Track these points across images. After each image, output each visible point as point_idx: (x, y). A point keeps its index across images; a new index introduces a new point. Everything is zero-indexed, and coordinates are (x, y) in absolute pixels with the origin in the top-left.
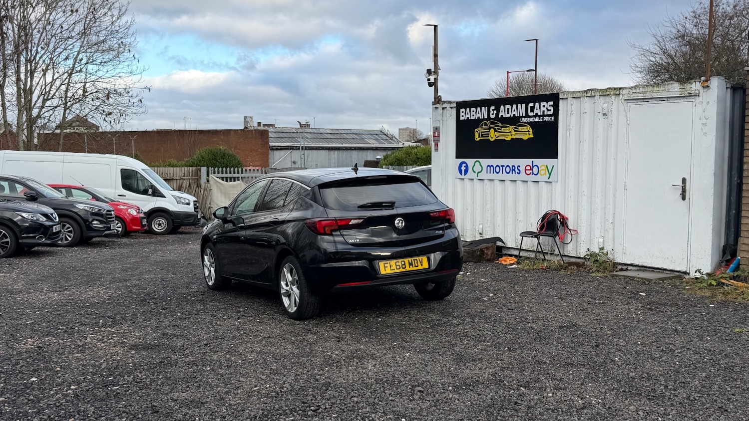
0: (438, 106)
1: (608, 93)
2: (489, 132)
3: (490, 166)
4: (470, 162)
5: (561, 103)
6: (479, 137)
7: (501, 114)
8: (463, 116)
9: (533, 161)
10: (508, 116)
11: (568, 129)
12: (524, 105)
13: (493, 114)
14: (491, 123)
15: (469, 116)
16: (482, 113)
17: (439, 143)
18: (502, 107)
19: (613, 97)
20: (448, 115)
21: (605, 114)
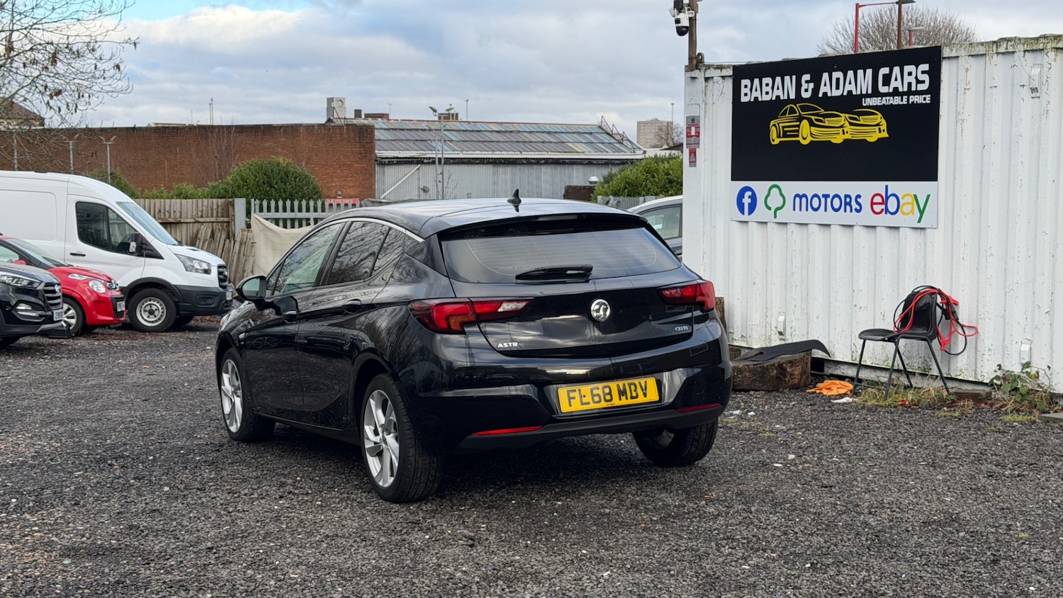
0: (696, 73)
1: (1041, 46)
2: (798, 126)
3: (801, 197)
4: (760, 187)
5: (946, 67)
6: (779, 137)
7: (823, 89)
8: (746, 95)
9: (887, 187)
10: (836, 93)
11: (959, 120)
12: (869, 72)
13: (806, 90)
14: (804, 109)
15: (758, 94)
16: (785, 88)
17: (697, 150)
18: (825, 76)
19: (1052, 54)
20: (716, 93)
21: (1034, 90)
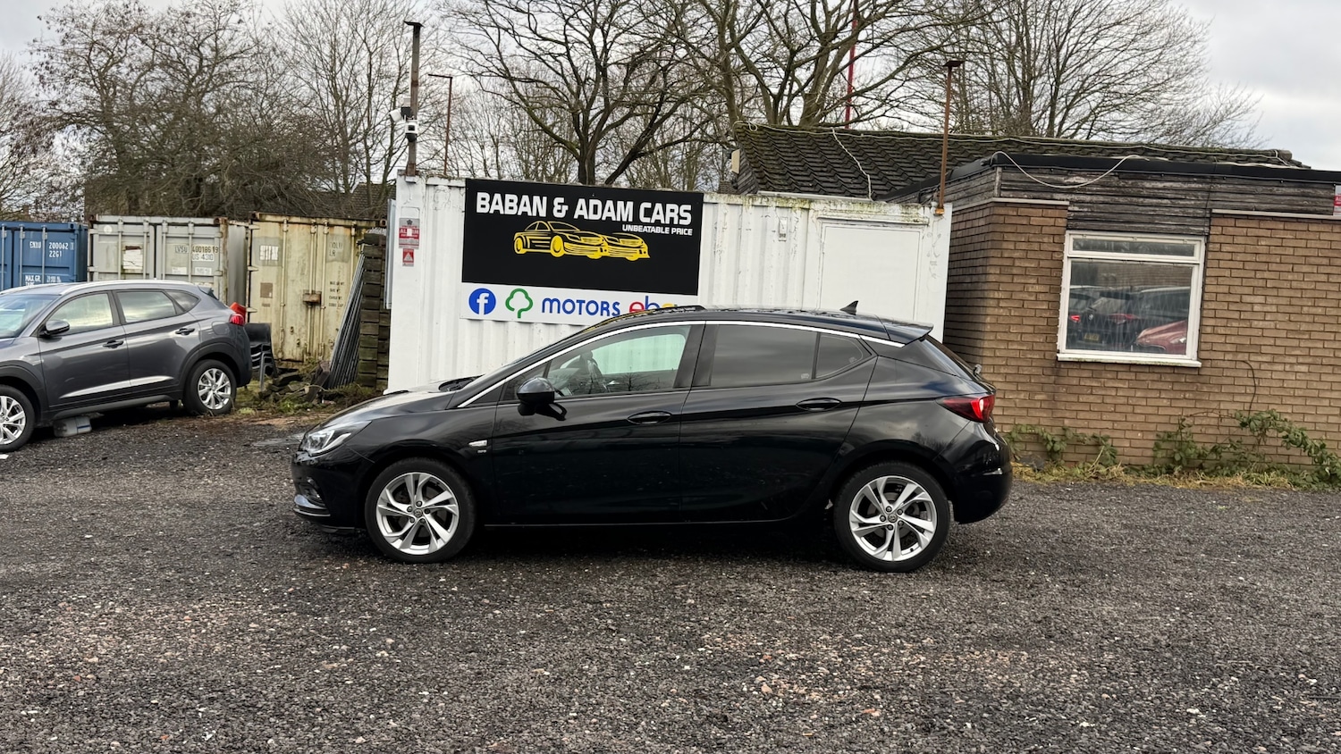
0: (415, 179)
1: (790, 205)
2: (550, 240)
3: (552, 302)
4: (501, 291)
5: (706, 210)
6: (525, 247)
7: (578, 212)
8: (483, 206)
9: (647, 297)
10: (593, 217)
11: (715, 251)
12: (630, 204)
13: (560, 211)
14: (555, 226)
15: (500, 207)
18: (582, 202)
19: (799, 212)
20: (442, 201)
21: (781, 235)
